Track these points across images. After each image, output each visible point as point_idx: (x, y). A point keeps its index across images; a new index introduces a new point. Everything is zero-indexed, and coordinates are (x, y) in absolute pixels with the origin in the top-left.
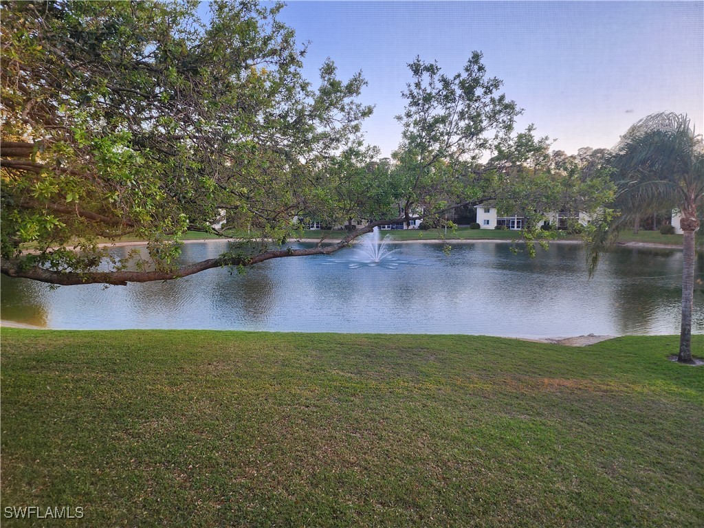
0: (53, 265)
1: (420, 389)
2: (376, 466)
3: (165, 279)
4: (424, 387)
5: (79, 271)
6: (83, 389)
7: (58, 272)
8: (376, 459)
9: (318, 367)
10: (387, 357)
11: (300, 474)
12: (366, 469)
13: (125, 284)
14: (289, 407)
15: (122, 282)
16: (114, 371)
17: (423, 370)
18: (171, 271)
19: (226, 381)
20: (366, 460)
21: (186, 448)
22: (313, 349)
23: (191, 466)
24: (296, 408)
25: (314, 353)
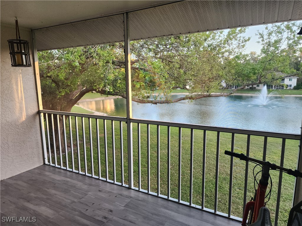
0: (138, 97)
1: (269, 157)
2: (240, 178)
3: (168, 103)
4: (272, 157)
5: (145, 100)
6: (143, 138)
7: (139, 100)
8: (240, 176)
9: (224, 144)
10: (257, 144)
11: (210, 174)
12: (236, 178)
13: (157, 104)
14: (210, 154)
15: (156, 103)
16: (152, 135)
17: (274, 151)
18: (170, 100)
19: (188, 143)
20: (236, 175)
21: (172, 160)
22: (223, 137)
23: (174, 164)
24: (212, 155)
25: (223, 139)
